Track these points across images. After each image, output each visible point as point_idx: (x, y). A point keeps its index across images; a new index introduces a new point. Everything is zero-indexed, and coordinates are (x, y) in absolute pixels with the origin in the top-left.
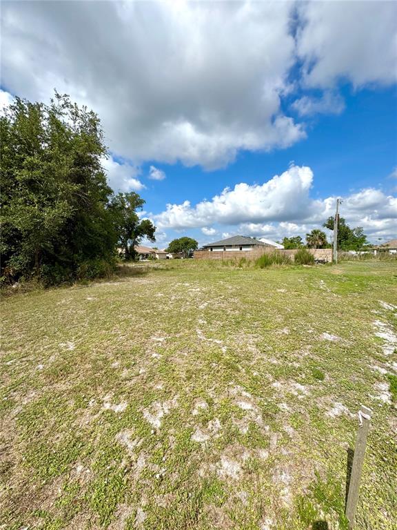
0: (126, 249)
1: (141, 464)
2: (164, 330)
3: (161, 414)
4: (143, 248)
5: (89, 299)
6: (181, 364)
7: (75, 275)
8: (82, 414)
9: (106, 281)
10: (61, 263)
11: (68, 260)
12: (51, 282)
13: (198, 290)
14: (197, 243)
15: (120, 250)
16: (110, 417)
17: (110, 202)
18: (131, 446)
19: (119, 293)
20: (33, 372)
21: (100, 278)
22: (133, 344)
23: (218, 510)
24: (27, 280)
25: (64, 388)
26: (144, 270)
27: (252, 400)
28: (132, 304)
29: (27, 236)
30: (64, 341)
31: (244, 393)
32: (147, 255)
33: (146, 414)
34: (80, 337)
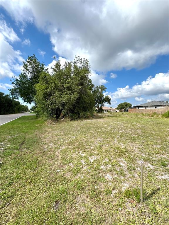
0: (99, 108)
1: (85, 168)
2: (103, 137)
3: (94, 159)
4: (106, 107)
5: (82, 125)
6: (105, 148)
7: (79, 117)
8: (74, 154)
9: (89, 120)
10: (75, 113)
11: (77, 112)
12: (72, 119)
13: (122, 125)
14: (132, 105)
15: (96, 108)
16: (80, 156)
17: (93, 90)
18: (84, 163)
19: (91, 124)
20: (65, 142)
21: (87, 118)
22: (92, 140)
23: (102, 184)
24: (66, 118)
25: (71, 147)
26: (103, 116)
27: (126, 164)
28: (95, 128)
29: (66, 104)
30: (73, 136)
31: (124, 161)
32: (107, 110)
33: (90, 158)
34: (77, 135)
